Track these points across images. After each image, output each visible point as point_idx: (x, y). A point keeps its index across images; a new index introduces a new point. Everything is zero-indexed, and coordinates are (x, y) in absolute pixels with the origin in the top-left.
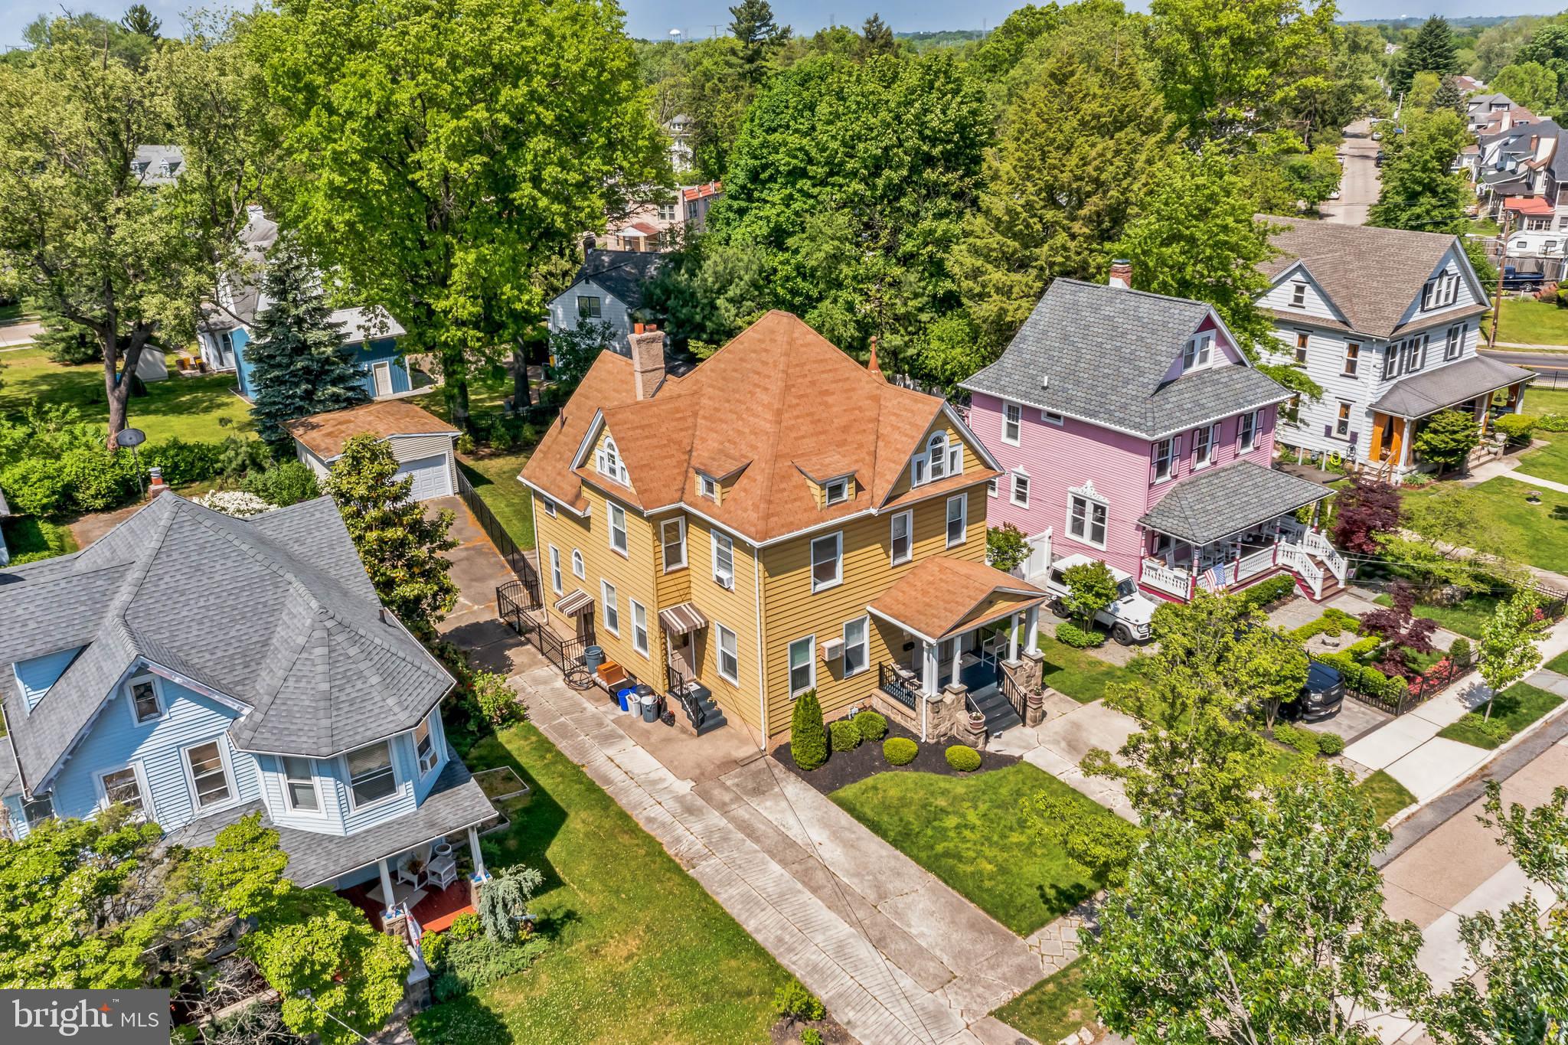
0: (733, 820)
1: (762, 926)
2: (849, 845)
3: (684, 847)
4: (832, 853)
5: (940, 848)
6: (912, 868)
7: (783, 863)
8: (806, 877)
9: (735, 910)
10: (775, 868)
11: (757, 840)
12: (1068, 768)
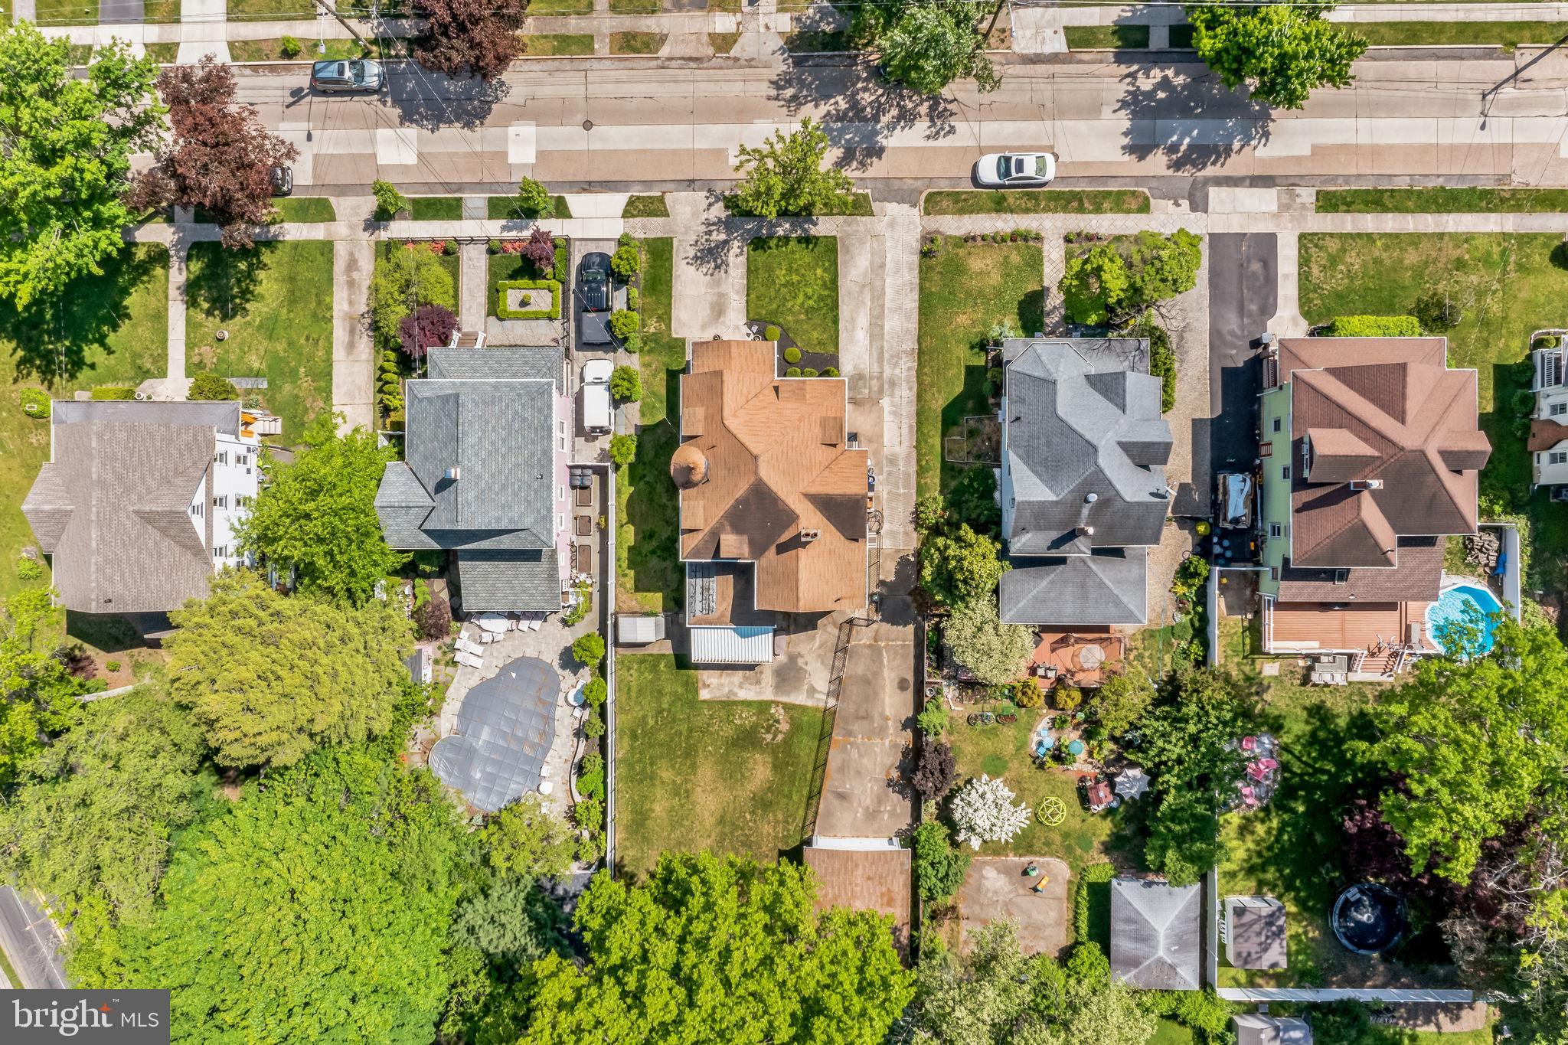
0: (881, 366)
1: (912, 302)
2: (853, 320)
3: (909, 364)
4: (863, 320)
5: (826, 293)
6: (842, 292)
7: (882, 327)
8: (881, 315)
9: (915, 316)
10: (887, 328)
11: (882, 347)
12: (734, 303)
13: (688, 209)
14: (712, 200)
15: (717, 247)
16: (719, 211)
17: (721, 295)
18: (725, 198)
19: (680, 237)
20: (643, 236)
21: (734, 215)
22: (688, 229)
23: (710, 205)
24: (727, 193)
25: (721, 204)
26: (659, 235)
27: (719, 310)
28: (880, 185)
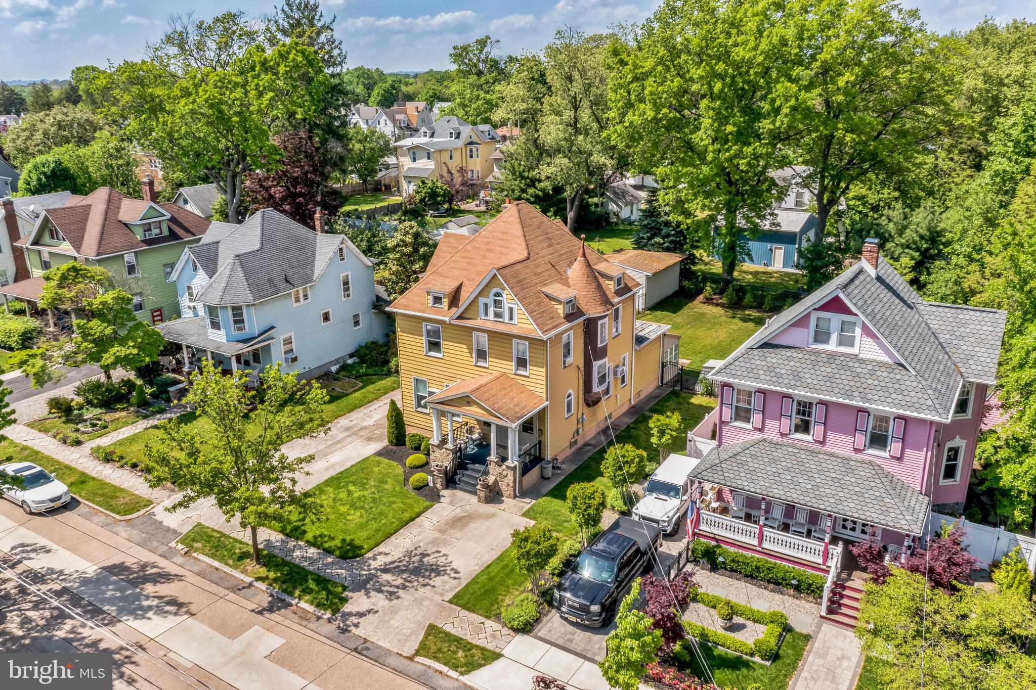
12: (435, 519)
13: (396, 622)
14: (354, 620)
15: (403, 572)
16: (357, 602)
17: (442, 531)
18: (335, 611)
19: (438, 598)
20: (489, 623)
21: (345, 588)
22: (418, 602)
23: (361, 615)
24: (328, 615)
25: (348, 608)
26: (464, 613)
27: (459, 522)
28: (155, 544)
